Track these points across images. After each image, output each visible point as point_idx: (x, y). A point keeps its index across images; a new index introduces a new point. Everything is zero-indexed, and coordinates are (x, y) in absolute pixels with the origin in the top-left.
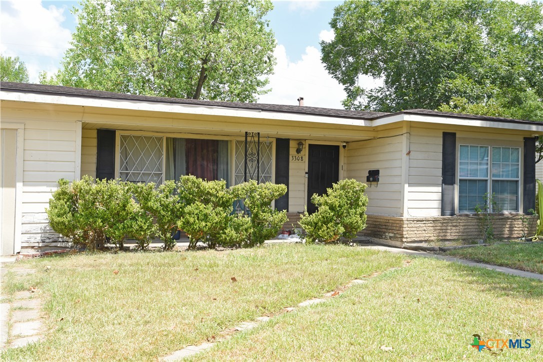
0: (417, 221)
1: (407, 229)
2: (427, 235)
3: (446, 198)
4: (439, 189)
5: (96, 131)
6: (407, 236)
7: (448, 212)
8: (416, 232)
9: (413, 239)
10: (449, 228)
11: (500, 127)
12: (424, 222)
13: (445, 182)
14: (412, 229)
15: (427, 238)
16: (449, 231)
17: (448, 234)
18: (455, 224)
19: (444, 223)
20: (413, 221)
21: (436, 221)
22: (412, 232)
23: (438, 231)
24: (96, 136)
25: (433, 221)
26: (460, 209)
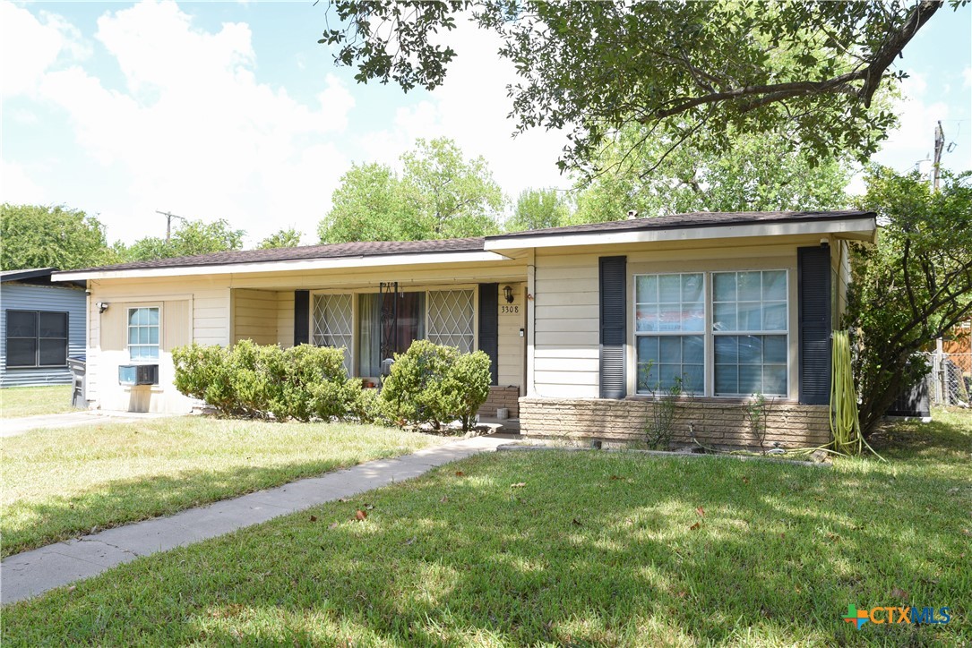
0: (543, 404)
1: (526, 415)
2: (563, 428)
3: (609, 368)
4: (595, 353)
5: (293, 294)
6: (526, 426)
7: (614, 392)
8: (542, 421)
9: (536, 433)
10: (609, 419)
11: (684, 238)
12: (557, 406)
13: (605, 340)
14: (534, 416)
15: (565, 432)
16: (607, 424)
17: (607, 430)
18: (620, 413)
19: (596, 410)
20: (537, 404)
21: (580, 405)
22: (535, 422)
23: (585, 423)
24: (293, 298)
25: (575, 405)
26: (638, 388)
